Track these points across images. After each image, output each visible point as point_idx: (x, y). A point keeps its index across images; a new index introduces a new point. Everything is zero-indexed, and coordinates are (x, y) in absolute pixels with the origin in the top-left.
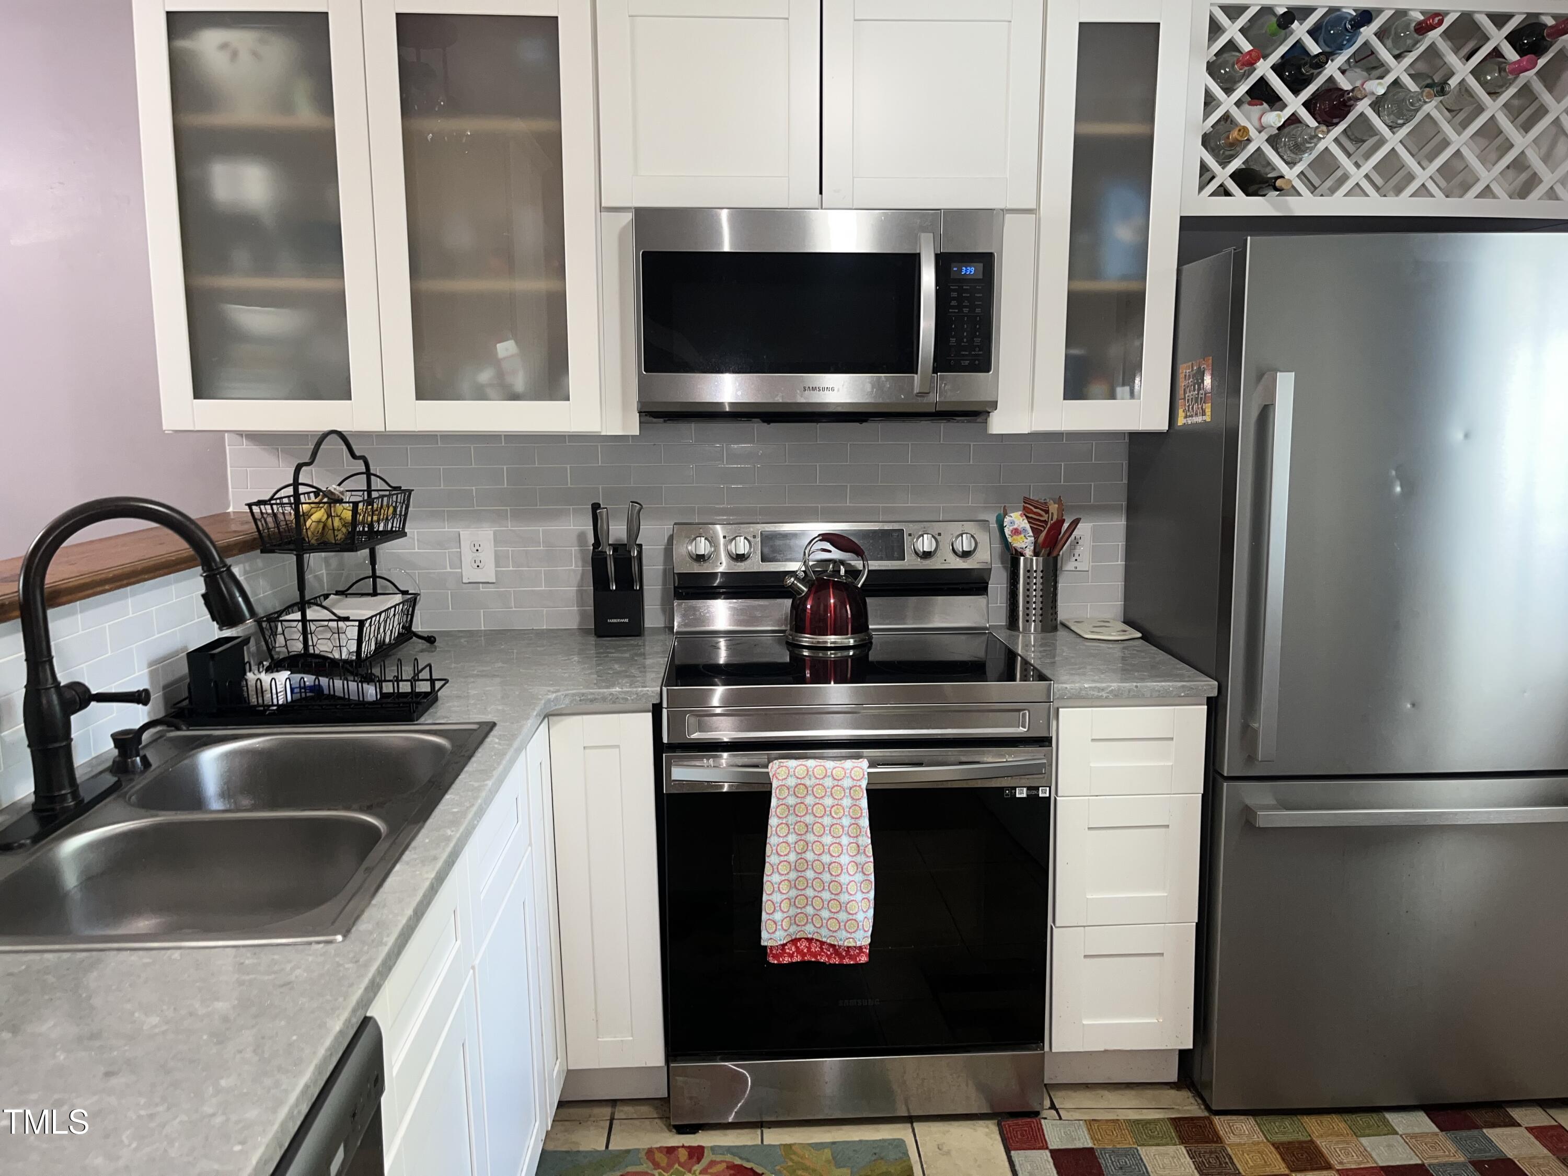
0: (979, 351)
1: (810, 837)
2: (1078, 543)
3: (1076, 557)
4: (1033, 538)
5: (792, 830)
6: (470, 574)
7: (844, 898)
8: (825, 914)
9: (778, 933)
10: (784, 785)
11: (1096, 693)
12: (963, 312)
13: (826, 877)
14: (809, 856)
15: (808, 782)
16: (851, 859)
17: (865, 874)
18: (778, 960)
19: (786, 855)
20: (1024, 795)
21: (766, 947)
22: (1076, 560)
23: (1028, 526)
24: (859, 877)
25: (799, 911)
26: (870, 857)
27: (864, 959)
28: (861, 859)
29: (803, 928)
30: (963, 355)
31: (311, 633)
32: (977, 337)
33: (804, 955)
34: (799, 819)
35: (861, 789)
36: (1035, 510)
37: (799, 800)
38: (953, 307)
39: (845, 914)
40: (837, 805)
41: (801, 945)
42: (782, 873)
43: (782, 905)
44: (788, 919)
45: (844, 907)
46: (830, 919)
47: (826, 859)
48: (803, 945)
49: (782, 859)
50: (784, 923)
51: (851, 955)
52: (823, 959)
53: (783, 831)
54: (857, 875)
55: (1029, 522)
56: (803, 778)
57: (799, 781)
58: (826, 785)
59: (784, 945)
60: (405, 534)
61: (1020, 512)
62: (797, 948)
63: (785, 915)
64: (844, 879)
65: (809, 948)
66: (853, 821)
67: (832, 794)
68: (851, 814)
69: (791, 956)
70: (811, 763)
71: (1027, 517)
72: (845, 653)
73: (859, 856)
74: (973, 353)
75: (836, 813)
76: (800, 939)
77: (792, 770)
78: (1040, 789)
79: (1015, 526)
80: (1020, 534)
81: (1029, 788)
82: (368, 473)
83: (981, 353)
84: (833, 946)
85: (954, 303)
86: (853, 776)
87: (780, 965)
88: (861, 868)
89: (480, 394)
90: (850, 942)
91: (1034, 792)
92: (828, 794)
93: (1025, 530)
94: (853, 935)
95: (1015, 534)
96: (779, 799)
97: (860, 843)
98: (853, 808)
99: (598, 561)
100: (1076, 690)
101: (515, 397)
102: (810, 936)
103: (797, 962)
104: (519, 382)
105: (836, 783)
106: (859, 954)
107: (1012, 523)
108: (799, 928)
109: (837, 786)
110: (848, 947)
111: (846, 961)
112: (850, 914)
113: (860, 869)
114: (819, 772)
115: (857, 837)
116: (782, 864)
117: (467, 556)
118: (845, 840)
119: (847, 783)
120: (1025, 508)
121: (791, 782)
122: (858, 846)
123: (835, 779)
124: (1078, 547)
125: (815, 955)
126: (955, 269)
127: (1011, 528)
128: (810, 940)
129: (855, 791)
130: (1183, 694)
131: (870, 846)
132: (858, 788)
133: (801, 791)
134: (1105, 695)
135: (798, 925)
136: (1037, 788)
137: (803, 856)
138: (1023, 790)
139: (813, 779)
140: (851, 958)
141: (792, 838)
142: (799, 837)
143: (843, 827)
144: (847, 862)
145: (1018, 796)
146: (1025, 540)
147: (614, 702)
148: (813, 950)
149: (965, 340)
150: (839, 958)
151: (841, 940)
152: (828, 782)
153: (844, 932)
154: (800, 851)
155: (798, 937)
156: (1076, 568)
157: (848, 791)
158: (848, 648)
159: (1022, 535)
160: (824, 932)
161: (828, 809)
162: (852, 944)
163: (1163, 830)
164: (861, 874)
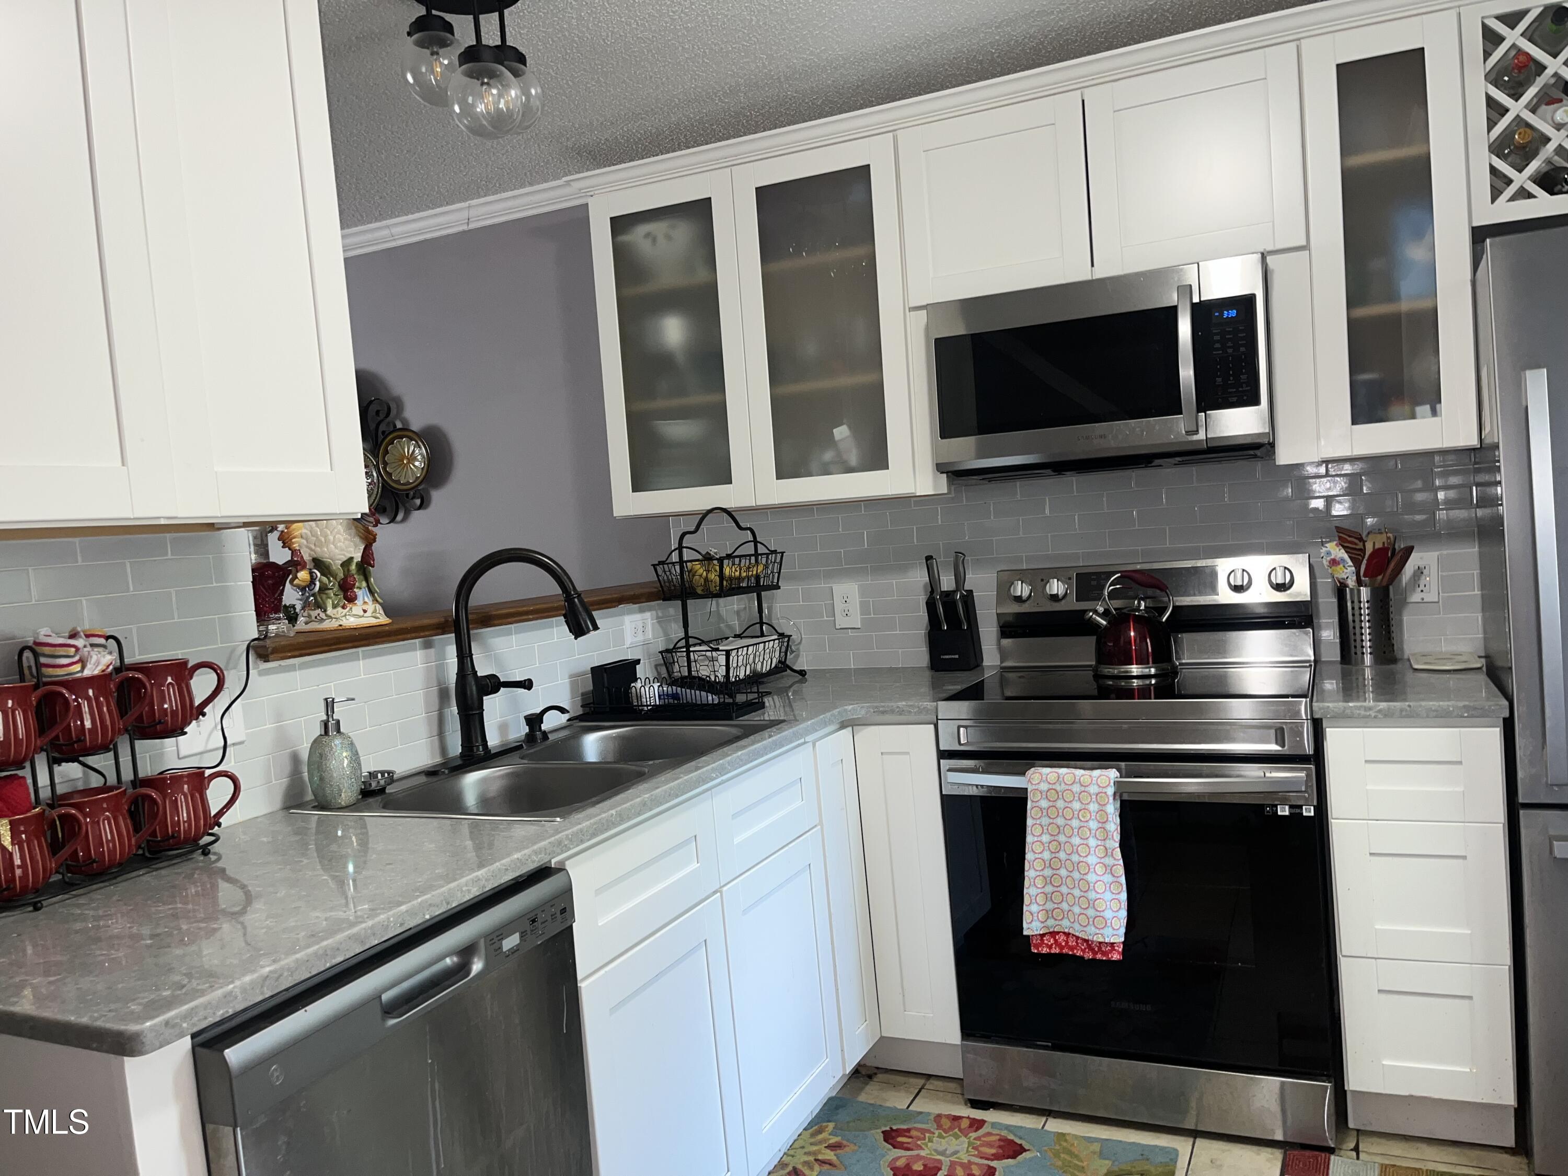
0: (1247, 386)
1: (1062, 838)
2: (1422, 573)
3: (1422, 587)
4: (1353, 568)
5: (1045, 831)
6: (841, 622)
7: (1092, 895)
8: (1077, 910)
9: (1034, 923)
10: (1037, 789)
11: (1363, 712)
12: (1227, 352)
13: (1076, 875)
14: (1062, 855)
15: (1058, 788)
16: (1099, 860)
17: (1114, 876)
18: (1038, 949)
19: (1040, 853)
20: (1287, 813)
21: (1028, 937)
22: (1422, 591)
23: (1346, 556)
24: (1108, 878)
25: (1056, 906)
26: (1119, 860)
27: (1116, 957)
28: (1109, 861)
29: (1060, 923)
30: (1231, 392)
31: (695, 661)
32: (1243, 374)
33: (1062, 948)
34: (1051, 821)
35: (1107, 795)
36: (1349, 539)
37: (1051, 804)
38: (1217, 349)
39: (1093, 910)
40: (1084, 809)
41: (1059, 938)
42: (1037, 869)
43: (1038, 898)
44: (1044, 912)
45: (1091, 904)
46: (1081, 914)
47: (1075, 858)
48: (1061, 938)
49: (1037, 856)
50: (1040, 915)
51: (1103, 951)
52: (1079, 953)
53: (1038, 831)
54: (1106, 875)
55: (1346, 552)
56: (1054, 783)
57: (1051, 786)
58: (1074, 790)
59: (1043, 935)
60: (779, 588)
61: (1335, 543)
62: (1056, 941)
63: (1041, 908)
64: (1091, 877)
65: (1067, 942)
66: (1100, 825)
67: (1079, 799)
68: (1098, 818)
69: (1050, 947)
70: (1063, 771)
71: (1343, 547)
72: (1147, 682)
73: (1107, 859)
74: (1240, 389)
75: (1084, 817)
76: (1058, 933)
77: (1044, 776)
78: (1304, 807)
79: (1333, 557)
80: (1339, 564)
81: (1291, 807)
82: (755, 542)
83: (1249, 388)
84: (1086, 941)
85: (1217, 345)
86: (1099, 783)
87: (1039, 955)
88: (1110, 870)
89: (826, 471)
90: (1098, 938)
91: (1298, 811)
92: (1076, 798)
93: (1343, 560)
94: (1101, 931)
95: (1333, 565)
96: (1033, 802)
97: (1107, 846)
98: (1100, 813)
99: (931, 605)
100: (1339, 709)
101: (850, 470)
102: (1066, 930)
103: (1055, 954)
104: (853, 460)
105: (1083, 789)
106: (1111, 951)
107: (1329, 553)
108: (1057, 923)
109: (1084, 791)
110: (1100, 943)
111: (1099, 956)
112: (1097, 911)
113: (1108, 871)
114: (1068, 779)
115: (1104, 840)
116: (1037, 861)
117: (839, 606)
118: (1092, 842)
119: (1093, 789)
120: (1340, 538)
121: (1044, 787)
122: (1106, 849)
123: (1082, 785)
124: (1423, 577)
125: (1072, 948)
126: (1217, 314)
127: (1329, 559)
128: (1067, 935)
129: (1101, 797)
130: (1466, 715)
131: (1119, 850)
132: (1103, 795)
133: (1052, 795)
134: (1373, 715)
135: (1056, 920)
136: (1301, 807)
137: (1057, 855)
138: (1284, 808)
139: (1063, 784)
140: (1104, 953)
141: (1045, 838)
142: (1053, 838)
143: (1090, 830)
144: (1095, 863)
145: (1279, 813)
146: (1345, 571)
147: (901, 714)
148: (1070, 944)
149: (1231, 378)
150: (1093, 953)
151: (1090, 935)
152: (1076, 788)
153: (1093, 928)
154: (1053, 851)
155: (1056, 930)
156: (1423, 599)
157: (1094, 797)
158: (1149, 677)
159: (1341, 566)
160: (1076, 926)
161: (1076, 813)
162: (1101, 940)
163: (1461, 861)
164: (1110, 876)
